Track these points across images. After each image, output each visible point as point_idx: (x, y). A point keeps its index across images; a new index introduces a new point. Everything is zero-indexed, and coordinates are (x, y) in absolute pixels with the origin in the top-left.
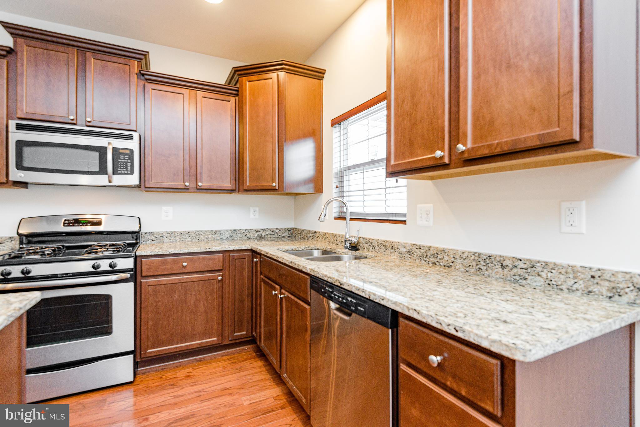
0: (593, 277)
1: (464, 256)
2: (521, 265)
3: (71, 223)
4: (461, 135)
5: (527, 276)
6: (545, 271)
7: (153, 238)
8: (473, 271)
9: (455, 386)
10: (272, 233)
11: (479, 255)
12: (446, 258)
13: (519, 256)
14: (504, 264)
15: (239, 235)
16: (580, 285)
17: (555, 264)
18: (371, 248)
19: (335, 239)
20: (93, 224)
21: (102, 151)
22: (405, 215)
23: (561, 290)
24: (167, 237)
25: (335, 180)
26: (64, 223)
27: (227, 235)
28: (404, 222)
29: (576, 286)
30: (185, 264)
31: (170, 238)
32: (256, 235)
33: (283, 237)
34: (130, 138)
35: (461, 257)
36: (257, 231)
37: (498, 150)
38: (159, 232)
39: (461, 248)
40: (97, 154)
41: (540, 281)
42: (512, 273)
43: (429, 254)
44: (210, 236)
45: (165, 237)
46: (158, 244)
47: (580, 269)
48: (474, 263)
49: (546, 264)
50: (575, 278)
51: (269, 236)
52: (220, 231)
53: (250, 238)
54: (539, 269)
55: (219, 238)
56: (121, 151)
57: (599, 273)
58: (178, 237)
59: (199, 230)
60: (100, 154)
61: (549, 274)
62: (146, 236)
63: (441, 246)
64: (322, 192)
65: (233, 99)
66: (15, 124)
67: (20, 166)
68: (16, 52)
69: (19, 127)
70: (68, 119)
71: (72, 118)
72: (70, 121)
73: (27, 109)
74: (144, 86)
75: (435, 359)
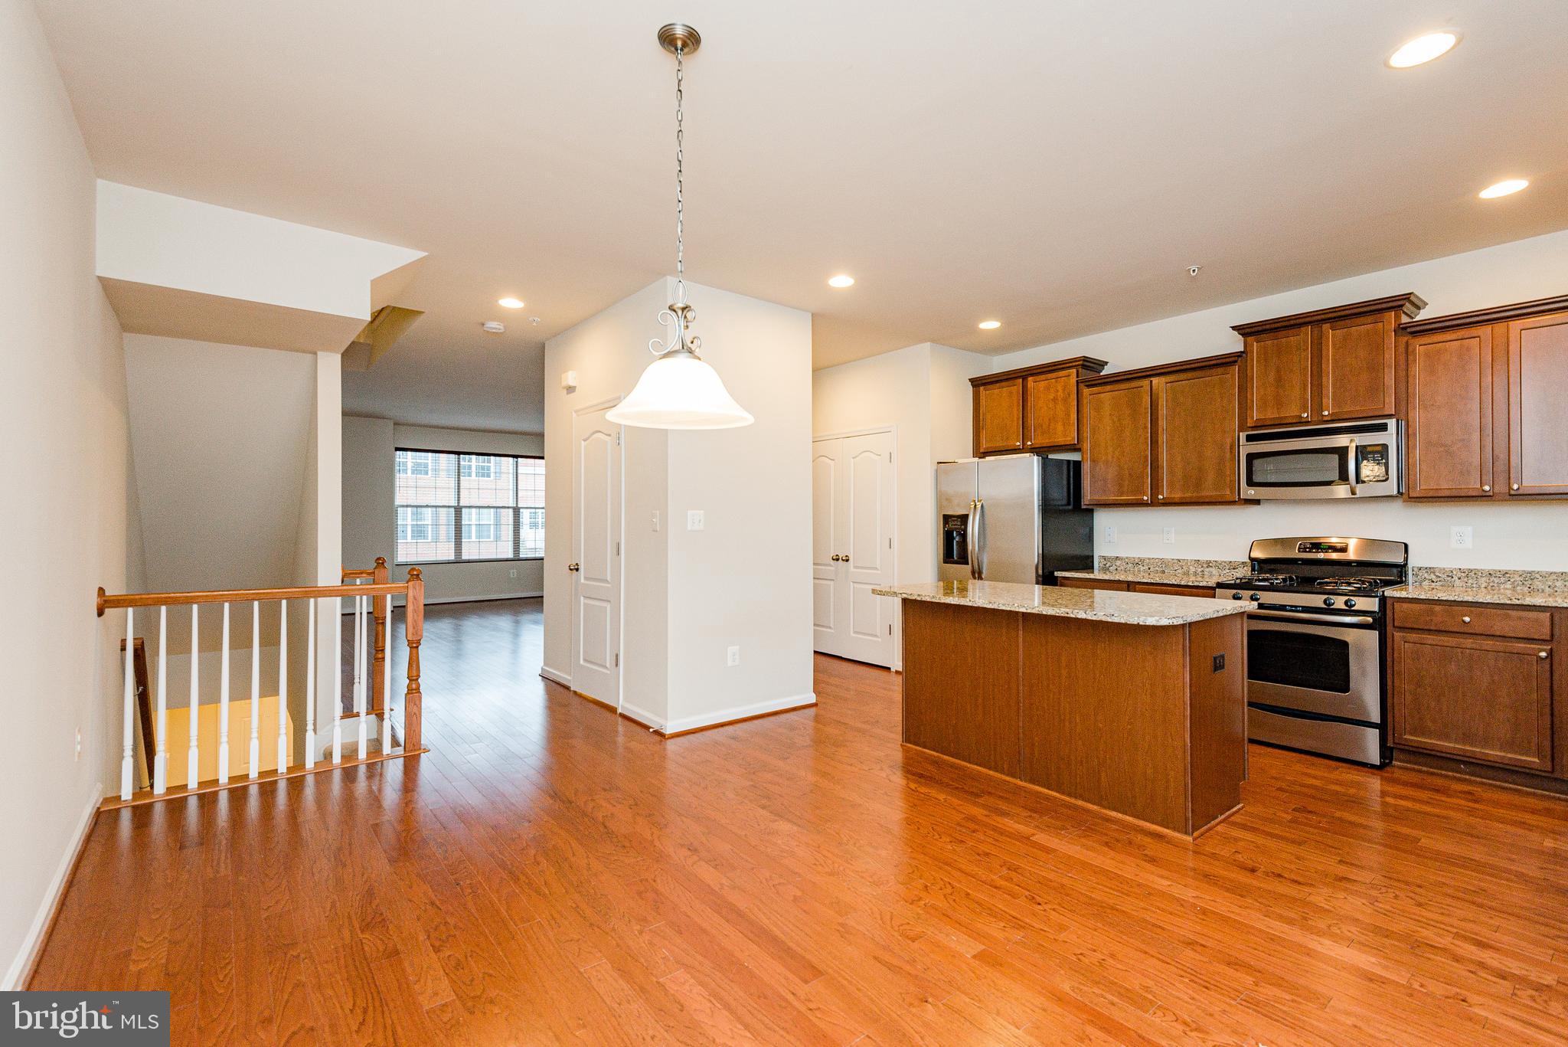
3: (1307, 548)
7: (1433, 577)
20: (1335, 549)
21: (1342, 452)
24: (1459, 579)
26: (1299, 548)
30: (1467, 619)
31: (1466, 580)
34: (1383, 428)
38: (1444, 569)
40: (1336, 457)
45: (1456, 578)
46: (1441, 588)
56: (1369, 449)
58: (1484, 578)
60: (1339, 456)
62: (1421, 574)
66: (1247, 436)
67: (1251, 483)
68: (1245, 353)
69: (1250, 439)
70: (1301, 417)
71: (1306, 415)
72: (1303, 420)
73: (1257, 415)
74: (1408, 343)
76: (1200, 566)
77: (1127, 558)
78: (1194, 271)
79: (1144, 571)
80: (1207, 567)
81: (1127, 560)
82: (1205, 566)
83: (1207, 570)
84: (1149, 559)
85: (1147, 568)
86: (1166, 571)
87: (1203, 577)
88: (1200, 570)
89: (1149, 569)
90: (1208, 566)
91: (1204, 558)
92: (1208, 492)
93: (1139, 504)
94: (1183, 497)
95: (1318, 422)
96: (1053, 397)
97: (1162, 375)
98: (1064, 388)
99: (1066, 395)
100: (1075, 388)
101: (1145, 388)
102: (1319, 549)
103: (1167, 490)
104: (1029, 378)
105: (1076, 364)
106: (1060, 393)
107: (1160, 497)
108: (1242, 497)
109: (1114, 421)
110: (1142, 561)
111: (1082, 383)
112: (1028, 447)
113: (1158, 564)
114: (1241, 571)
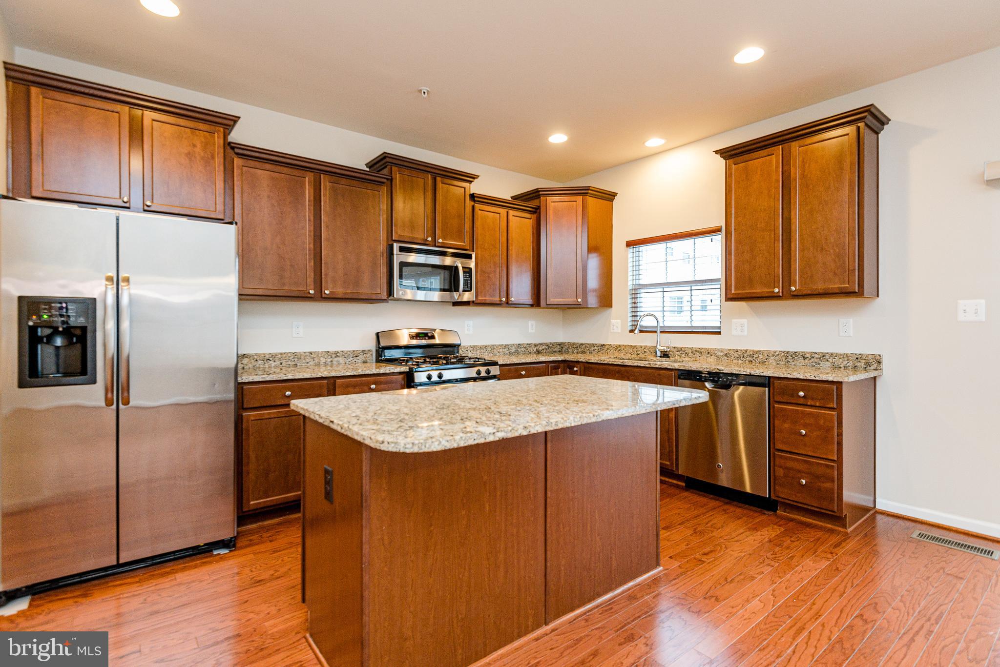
0: (857, 358)
1: (775, 354)
2: (817, 356)
3: (414, 336)
4: (792, 281)
5: (820, 362)
6: (831, 358)
8: (783, 363)
9: (813, 403)
10: (547, 348)
11: (788, 352)
12: (761, 357)
13: (815, 351)
14: (805, 356)
15: (522, 349)
16: (851, 364)
17: (837, 354)
18: (683, 355)
19: (635, 349)
20: (429, 337)
22: (719, 328)
23: (841, 367)
24: (470, 351)
25: (629, 296)
27: (513, 350)
28: (719, 333)
29: (848, 364)
30: (523, 372)
32: (535, 350)
33: (555, 352)
34: (470, 257)
35: (773, 355)
36: (535, 346)
37: (816, 292)
39: (773, 349)
41: (828, 364)
42: (811, 361)
43: (745, 355)
44: (501, 350)
47: (850, 355)
48: (784, 358)
49: (832, 354)
50: (848, 360)
51: (545, 351)
52: (508, 345)
53: (530, 353)
54: (828, 357)
55: (507, 352)
57: (860, 356)
58: (479, 351)
60: (450, 273)
61: (834, 360)
63: (756, 349)
64: (612, 307)
65: (531, 215)
66: (400, 247)
67: (401, 286)
68: (391, 180)
69: (402, 249)
70: (426, 240)
71: (430, 239)
72: (427, 243)
73: (400, 232)
74: (473, 207)
75: (802, 394)
76: (330, 357)
77: (256, 355)
79: (275, 367)
80: (336, 357)
81: (256, 357)
82: (333, 356)
83: (336, 359)
84: (281, 354)
85: (279, 363)
86: (298, 364)
87: (332, 367)
88: (329, 360)
89: (281, 364)
91: (332, 349)
92: (364, 290)
93: (304, 297)
94: (345, 293)
95: (435, 246)
96: (186, 152)
97: (326, 172)
98: (205, 146)
99: (208, 154)
100: (222, 150)
101: (308, 178)
102: (420, 337)
103: (330, 285)
104: (145, 112)
105: (228, 122)
106: (198, 149)
107: (327, 292)
108: (395, 296)
109: (273, 206)
110: (273, 357)
111: (233, 148)
112: (146, 208)
113: (291, 358)
114: (361, 358)
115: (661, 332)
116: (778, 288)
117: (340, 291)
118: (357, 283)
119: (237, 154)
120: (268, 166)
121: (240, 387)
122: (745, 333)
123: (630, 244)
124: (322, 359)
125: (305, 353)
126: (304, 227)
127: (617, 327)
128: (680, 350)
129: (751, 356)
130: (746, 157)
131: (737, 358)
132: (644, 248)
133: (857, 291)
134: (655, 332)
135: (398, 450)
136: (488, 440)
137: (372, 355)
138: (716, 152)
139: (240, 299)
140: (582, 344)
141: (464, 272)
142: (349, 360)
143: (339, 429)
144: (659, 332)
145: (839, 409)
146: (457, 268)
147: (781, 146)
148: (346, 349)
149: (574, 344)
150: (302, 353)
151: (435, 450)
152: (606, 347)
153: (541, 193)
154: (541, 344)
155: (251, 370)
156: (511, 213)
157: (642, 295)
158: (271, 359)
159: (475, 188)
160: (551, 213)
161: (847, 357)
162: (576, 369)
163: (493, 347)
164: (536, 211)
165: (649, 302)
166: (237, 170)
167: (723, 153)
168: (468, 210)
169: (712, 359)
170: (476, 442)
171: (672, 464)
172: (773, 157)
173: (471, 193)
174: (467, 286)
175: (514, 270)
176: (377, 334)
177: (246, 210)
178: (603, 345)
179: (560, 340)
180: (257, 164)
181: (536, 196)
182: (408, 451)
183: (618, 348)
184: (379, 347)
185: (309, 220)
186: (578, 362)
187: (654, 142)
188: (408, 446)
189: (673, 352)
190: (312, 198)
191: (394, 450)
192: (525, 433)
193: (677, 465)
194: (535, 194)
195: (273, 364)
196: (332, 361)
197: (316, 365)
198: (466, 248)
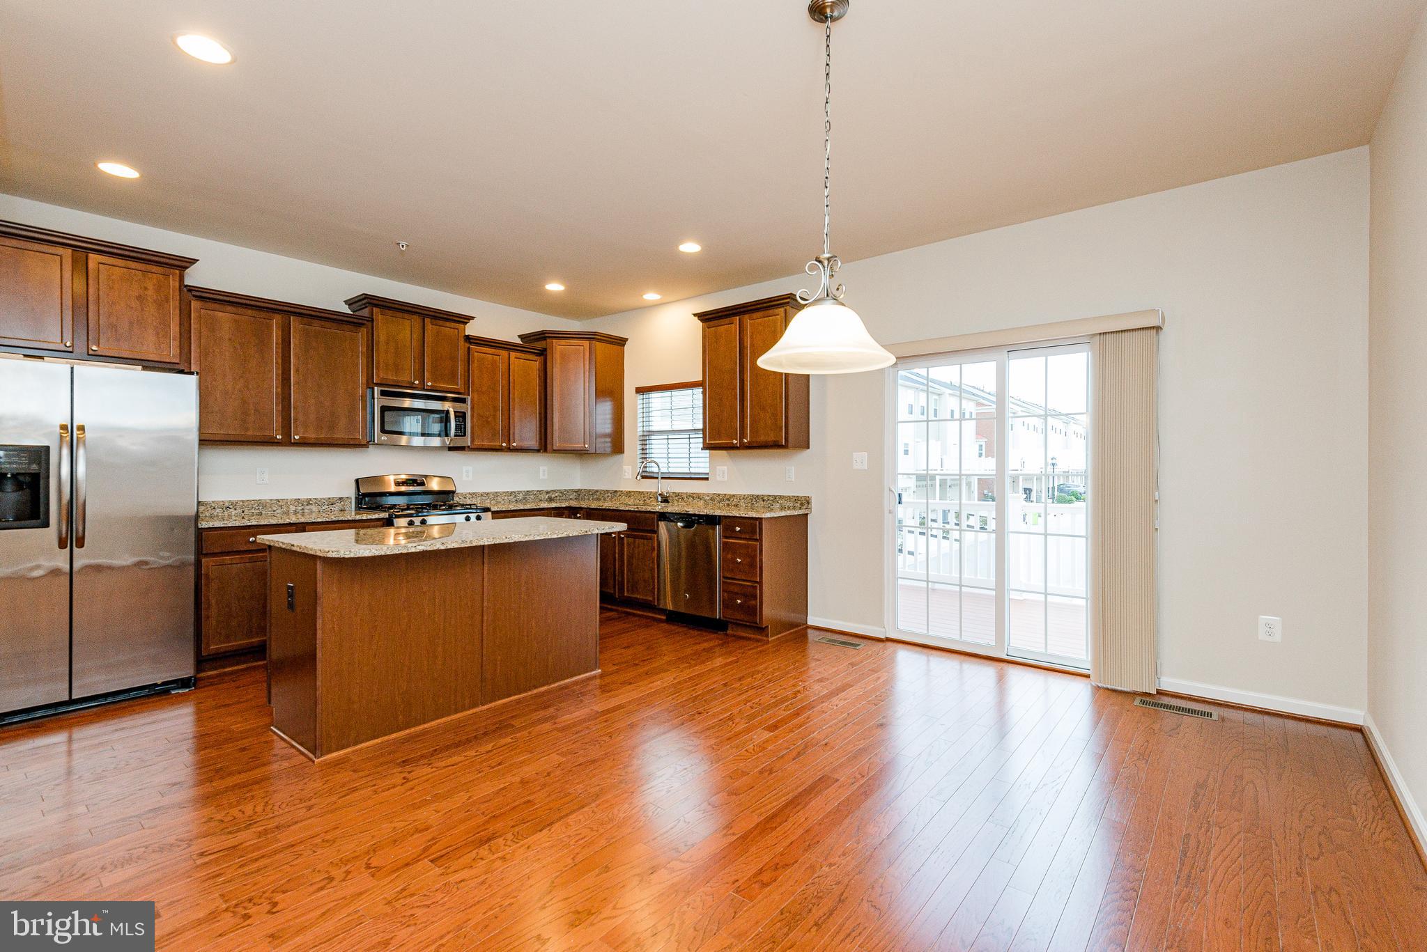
0: (796, 500)
1: (744, 497)
3: (401, 483)
4: (745, 435)
5: (773, 504)
8: (749, 505)
9: (744, 536)
10: (560, 494)
12: (735, 500)
14: (765, 499)
15: (531, 496)
16: (792, 504)
18: (681, 500)
19: (642, 495)
20: (418, 484)
22: (708, 474)
23: (785, 508)
25: (639, 443)
26: (395, 484)
27: (521, 497)
28: (707, 479)
29: (790, 505)
32: (547, 497)
33: (571, 499)
34: (464, 401)
36: (546, 494)
39: (743, 493)
42: (767, 503)
43: (725, 499)
44: (506, 498)
47: (792, 497)
48: (750, 501)
49: (781, 496)
50: (790, 501)
51: (558, 498)
52: (515, 493)
53: (541, 500)
54: (778, 499)
55: (514, 500)
57: (797, 498)
58: (479, 498)
59: (496, 491)
61: (781, 501)
63: (732, 493)
64: (623, 453)
65: (538, 358)
66: (381, 391)
67: (383, 431)
68: (373, 321)
69: (383, 393)
70: (413, 383)
71: (417, 382)
72: (414, 386)
73: (382, 375)
74: (469, 348)
75: (738, 529)
76: (301, 504)
77: (213, 502)
78: (403, 246)
79: (236, 515)
80: (307, 505)
82: (305, 504)
83: (308, 507)
84: (243, 501)
85: (240, 511)
86: (263, 513)
87: (303, 515)
88: (300, 508)
89: (243, 512)
90: (309, 504)
91: (304, 496)
92: (340, 435)
93: (269, 442)
94: (317, 438)
95: (423, 389)
96: (137, 295)
97: (295, 314)
98: (158, 288)
99: (161, 298)
100: (177, 293)
101: (276, 322)
102: (407, 484)
103: (301, 430)
104: (90, 255)
105: (182, 264)
106: (150, 292)
107: (296, 437)
108: (376, 442)
109: (235, 348)
110: (234, 504)
111: (190, 291)
112: (91, 352)
113: (254, 506)
114: (338, 506)
115: (662, 478)
116: (736, 440)
117: (312, 435)
118: (332, 427)
119: (194, 296)
120: (229, 308)
121: (200, 533)
122: (726, 479)
123: (640, 390)
124: (291, 506)
125: (271, 500)
126: (271, 371)
127: (628, 473)
128: (678, 495)
129: (727, 499)
130: (716, 322)
131: (719, 502)
132: (654, 395)
133: (784, 444)
134: (657, 478)
135: (339, 556)
136: (410, 551)
137: (351, 503)
138: (695, 315)
139: (199, 445)
140: (597, 491)
141: (456, 417)
142: (324, 508)
143: (298, 549)
144: (660, 478)
145: (760, 540)
146: (448, 412)
147: (738, 318)
148: (319, 496)
149: (590, 491)
150: (268, 501)
151: (366, 555)
152: (619, 493)
153: (547, 335)
154: (554, 491)
155: (207, 518)
156: (513, 354)
157: (653, 442)
158: (231, 507)
159: (471, 329)
160: (557, 356)
161: (789, 498)
162: (578, 515)
163: (496, 494)
164: (543, 353)
165: (657, 447)
166: (194, 312)
167: (701, 316)
168: (462, 353)
169: (701, 503)
170: (400, 552)
171: (654, 599)
172: (733, 325)
173: (467, 334)
174: (461, 431)
175: (516, 414)
176: (357, 481)
177: (204, 354)
178: (616, 492)
179: (578, 486)
180: (217, 306)
181: (542, 338)
182: (346, 556)
183: (629, 494)
184: (359, 495)
185: (277, 363)
186: (581, 508)
187: (651, 296)
188: (346, 553)
189: (672, 497)
190: (280, 341)
191: (337, 556)
192: (443, 548)
193: (658, 600)
194: (542, 336)
195: (234, 512)
196: (303, 509)
197: (284, 513)
198: (461, 391)
